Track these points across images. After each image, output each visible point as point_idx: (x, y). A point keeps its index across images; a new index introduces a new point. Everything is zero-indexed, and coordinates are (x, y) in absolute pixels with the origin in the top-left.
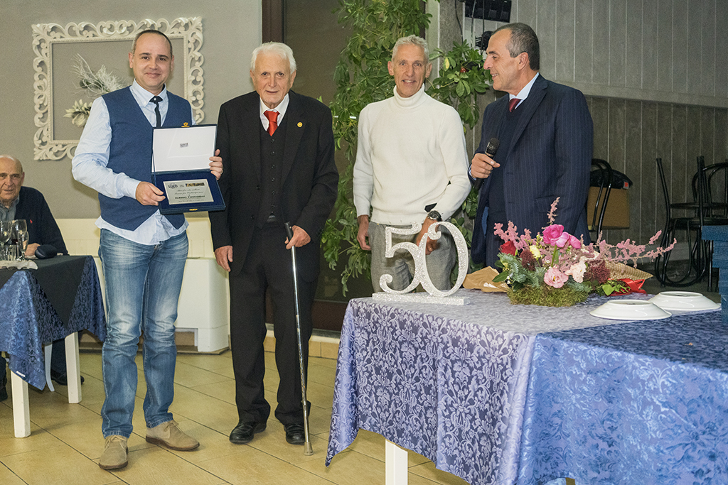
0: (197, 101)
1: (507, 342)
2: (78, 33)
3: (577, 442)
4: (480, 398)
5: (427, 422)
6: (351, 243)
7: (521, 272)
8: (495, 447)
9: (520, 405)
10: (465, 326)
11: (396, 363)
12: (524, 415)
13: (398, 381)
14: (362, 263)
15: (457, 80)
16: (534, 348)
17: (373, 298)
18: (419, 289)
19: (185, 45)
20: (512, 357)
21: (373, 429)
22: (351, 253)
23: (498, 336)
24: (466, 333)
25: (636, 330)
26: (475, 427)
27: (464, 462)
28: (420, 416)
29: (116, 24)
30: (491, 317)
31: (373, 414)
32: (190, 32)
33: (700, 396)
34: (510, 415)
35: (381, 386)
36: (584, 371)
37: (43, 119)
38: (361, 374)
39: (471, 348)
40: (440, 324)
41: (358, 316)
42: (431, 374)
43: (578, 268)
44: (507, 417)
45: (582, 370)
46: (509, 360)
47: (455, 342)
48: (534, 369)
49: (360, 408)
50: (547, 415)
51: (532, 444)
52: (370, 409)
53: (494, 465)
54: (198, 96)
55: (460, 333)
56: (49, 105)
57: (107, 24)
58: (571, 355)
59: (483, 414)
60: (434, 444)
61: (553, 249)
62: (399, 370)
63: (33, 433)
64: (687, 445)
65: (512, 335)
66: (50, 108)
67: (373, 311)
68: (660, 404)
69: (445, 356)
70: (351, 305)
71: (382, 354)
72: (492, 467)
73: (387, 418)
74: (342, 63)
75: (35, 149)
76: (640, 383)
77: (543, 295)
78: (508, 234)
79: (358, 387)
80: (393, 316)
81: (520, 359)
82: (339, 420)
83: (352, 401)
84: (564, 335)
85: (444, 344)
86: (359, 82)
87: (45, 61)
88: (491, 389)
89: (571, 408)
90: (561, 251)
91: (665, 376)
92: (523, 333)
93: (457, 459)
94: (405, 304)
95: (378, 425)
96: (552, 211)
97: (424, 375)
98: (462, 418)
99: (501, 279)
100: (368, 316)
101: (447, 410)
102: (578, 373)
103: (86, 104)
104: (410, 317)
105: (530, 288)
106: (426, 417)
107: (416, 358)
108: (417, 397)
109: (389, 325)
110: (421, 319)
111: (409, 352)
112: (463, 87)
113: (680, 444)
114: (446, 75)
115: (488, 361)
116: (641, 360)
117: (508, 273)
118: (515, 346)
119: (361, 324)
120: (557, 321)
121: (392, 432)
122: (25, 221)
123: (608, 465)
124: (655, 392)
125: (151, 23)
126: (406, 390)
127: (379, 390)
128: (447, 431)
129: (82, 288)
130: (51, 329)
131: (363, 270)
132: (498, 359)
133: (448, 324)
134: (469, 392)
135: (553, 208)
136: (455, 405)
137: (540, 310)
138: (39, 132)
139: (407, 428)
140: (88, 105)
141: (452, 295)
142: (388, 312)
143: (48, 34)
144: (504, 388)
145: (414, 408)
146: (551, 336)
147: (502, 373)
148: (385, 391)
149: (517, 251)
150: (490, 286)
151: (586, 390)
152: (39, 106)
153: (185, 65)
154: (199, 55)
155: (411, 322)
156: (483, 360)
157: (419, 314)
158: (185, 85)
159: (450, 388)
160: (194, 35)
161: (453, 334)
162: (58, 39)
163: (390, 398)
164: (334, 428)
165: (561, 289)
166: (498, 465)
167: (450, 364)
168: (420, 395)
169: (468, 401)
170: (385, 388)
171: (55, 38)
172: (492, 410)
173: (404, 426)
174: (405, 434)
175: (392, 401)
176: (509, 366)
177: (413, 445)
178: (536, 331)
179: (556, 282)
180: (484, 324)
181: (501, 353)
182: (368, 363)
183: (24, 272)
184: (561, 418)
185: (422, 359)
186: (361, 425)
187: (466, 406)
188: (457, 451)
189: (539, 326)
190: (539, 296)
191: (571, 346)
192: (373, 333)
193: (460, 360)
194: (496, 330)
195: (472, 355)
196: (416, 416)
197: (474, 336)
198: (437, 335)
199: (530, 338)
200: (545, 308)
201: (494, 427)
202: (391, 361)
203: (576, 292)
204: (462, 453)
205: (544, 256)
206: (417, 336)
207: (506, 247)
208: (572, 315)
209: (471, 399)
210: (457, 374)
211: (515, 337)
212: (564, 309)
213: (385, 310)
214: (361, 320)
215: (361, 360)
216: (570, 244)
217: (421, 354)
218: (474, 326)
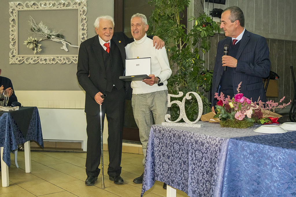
0: (84, 38)
1: (218, 142)
2: (30, 6)
3: (246, 183)
4: (206, 166)
5: (184, 177)
7: (225, 113)
8: (212, 186)
9: (222, 167)
10: (200, 135)
11: (171, 152)
12: (224, 172)
13: (172, 159)
15: (201, 30)
16: (229, 144)
18: (182, 121)
19: (79, 12)
20: (219, 148)
21: (161, 180)
23: (214, 139)
24: (201, 138)
25: (271, 137)
26: (204, 178)
27: (199, 193)
28: (181, 174)
29: (48, 2)
30: (212, 132)
31: (161, 174)
32: (81, 7)
33: (294, 163)
35: (165, 162)
36: (249, 153)
38: (156, 157)
39: (203, 144)
40: (190, 135)
41: (155, 132)
42: (186, 156)
43: (249, 112)
44: (217, 173)
45: (248, 153)
46: (218, 149)
47: (196, 142)
48: (229, 153)
49: (156, 171)
50: (234, 172)
51: (227, 184)
52: (160, 172)
53: (212, 193)
54: (84, 36)
55: (198, 139)
56: (16, 39)
57: (43, 3)
58: (244, 147)
59: (207, 172)
60: (187, 186)
61: (239, 104)
62: (173, 155)
63: (10, 185)
64: (289, 182)
65: (220, 139)
66: (17, 40)
67: (162, 130)
68: (278, 166)
69: (192, 148)
70: (153, 127)
71: (165, 148)
72: (211, 194)
73: (167, 176)
74: (150, 22)
75: (10, 59)
76: (270, 158)
77: (234, 123)
78: (220, 97)
79: (155, 162)
80: (170, 132)
81: (223, 149)
82: (147, 177)
83: (153, 169)
84: (241, 139)
85: (192, 143)
86: (157, 30)
87: (15, 19)
88: (211, 162)
89: (243, 169)
90: (243, 104)
91: (280, 155)
92: (224, 138)
93: (196, 192)
94: (176, 127)
95: (163, 179)
97: (183, 157)
98: (199, 174)
99: (217, 117)
100: (160, 132)
101: (193, 171)
102: (246, 154)
103: (33, 38)
104: (178, 132)
105: (229, 120)
106: (183, 174)
107: (180, 149)
109: (169, 136)
110: (182, 133)
111: (177, 147)
112: (204, 33)
113: (286, 182)
114: (196, 28)
115: (210, 150)
116: (271, 148)
117: (219, 114)
118: (221, 143)
119: (157, 135)
120: (239, 134)
121: (169, 181)
123: (257, 192)
124: (277, 161)
125: (63, 2)
126: (175, 163)
127: (164, 164)
128: (192, 180)
129: (32, 121)
132: (214, 149)
133: (194, 134)
134: (202, 163)
136: (196, 169)
137: (233, 130)
138: (11, 51)
139: (176, 179)
141: (196, 123)
142: (168, 130)
143: (16, 6)
144: (216, 161)
145: (179, 171)
146: (235, 139)
147: (215, 155)
148: (167, 164)
149: (223, 105)
150: (213, 120)
151: (249, 161)
152: (12, 39)
153: (79, 21)
154: (85, 17)
155: (178, 134)
156: (208, 149)
157: (181, 130)
158: (79, 31)
159: (194, 162)
160: (83, 8)
161: (196, 139)
162: (21, 9)
163: (169, 167)
164: (144, 180)
165: (242, 120)
166: (213, 193)
167: (194, 152)
168: (181, 165)
169: (201, 167)
170: (166, 163)
171: (19, 8)
172: (211, 170)
173: (174, 179)
174: (175, 182)
175: (169, 168)
176: (218, 152)
177: (178, 187)
178: (230, 137)
179: (240, 118)
180: (208, 135)
181: (215, 146)
182: (159, 152)
183: (7, 113)
184: (239, 173)
185: (182, 150)
186: (156, 179)
187: (201, 169)
188: (197, 188)
189: (231, 135)
190: (233, 124)
191: (243, 143)
192: (162, 139)
193: (198, 150)
194: (213, 137)
195: (203, 147)
196: (179, 174)
197: (204, 140)
198: (189, 139)
199: (227, 140)
200: (235, 129)
201: (212, 177)
202: (169, 151)
203: (248, 122)
204: (199, 189)
205: (235, 107)
206: (180, 140)
207: (219, 103)
208: (246, 132)
209: (203, 166)
210: (197, 156)
211: (221, 139)
212: (243, 129)
213: (167, 129)
214: (157, 134)
215: (156, 151)
216: (246, 102)
217: (182, 148)
218: (204, 135)
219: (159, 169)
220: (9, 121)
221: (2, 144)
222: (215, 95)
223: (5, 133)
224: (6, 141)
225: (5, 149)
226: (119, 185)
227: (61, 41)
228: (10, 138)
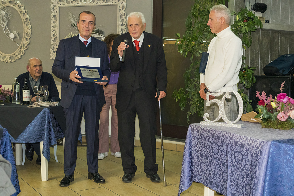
1: (259, 144)
2: (71, 2)
3: (288, 189)
4: (246, 168)
5: (223, 179)
6: (192, 99)
7: (267, 113)
8: (252, 190)
9: (263, 171)
10: (241, 137)
11: (210, 152)
12: (265, 176)
13: (211, 160)
14: (196, 108)
15: (242, 25)
16: (271, 147)
17: (200, 124)
18: (221, 120)
19: (118, 8)
20: (260, 150)
21: (199, 181)
22: (191, 104)
23: (255, 141)
24: (241, 140)
26: (244, 181)
28: (220, 176)
30: (252, 133)
31: (199, 175)
32: (120, 2)
34: (259, 176)
35: (203, 162)
36: (292, 158)
37: (54, 41)
38: (194, 157)
39: (243, 146)
40: (229, 135)
41: (193, 131)
42: (225, 158)
43: (293, 113)
44: (258, 176)
45: (291, 157)
46: (259, 152)
47: (236, 143)
48: (270, 156)
49: (193, 172)
50: (276, 176)
51: (269, 189)
52: (198, 172)
54: (123, 31)
55: (238, 140)
56: (57, 35)
58: (287, 150)
59: (247, 175)
60: (226, 188)
61: (282, 104)
62: (211, 155)
63: (49, 179)
65: (261, 141)
66: (57, 36)
67: (200, 129)
69: (232, 150)
70: (191, 126)
71: (203, 148)
73: (205, 177)
74: (189, 17)
75: (51, 54)
77: (277, 124)
79: (193, 163)
80: (209, 132)
81: (264, 151)
82: (184, 177)
83: (190, 169)
84: (284, 142)
85: (231, 144)
86: (196, 26)
87: (56, 15)
88: (251, 165)
89: (286, 174)
90: (286, 105)
92: (266, 140)
93: (236, 195)
94: (214, 126)
96: (282, 87)
97: (222, 158)
98: (238, 177)
99: (258, 117)
100: (198, 131)
101: (232, 174)
102: (289, 159)
103: (73, 34)
104: (217, 132)
105: (271, 121)
106: (222, 176)
107: (218, 150)
108: (219, 168)
109: (207, 136)
110: (221, 133)
111: (215, 148)
112: (245, 29)
114: (237, 23)
115: (250, 152)
117: (261, 114)
118: (262, 146)
119: (195, 135)
120: (282, 135)
121: (207, 183)
122: (47, 86)
126: (214, 164)
127: (202, 164)
128: (231, 183)
130: (58, 134)
131: (197, 111)
132: (255, 151)
133: (233, 135)
134: (242, 166)
135: (282, 85)
136: (235, 171)
137: (275, 131)
138: (52, 47)
139: (214, 181)
140: (74, 34)
141: (236, 123)
142: (207, 130)
143: (58, 3)
144: (257, 164)
145: (217, 172)
146: (278, 142)
147: (256, 158)
148: (205, 165)
149: (265, 105)
150: (253, 120)
151: (293, 166)
152: (53, 35)
153: (118, 17)
154: (124, 12)
155: (217, 134)
156: (248, 151)
157: (221, 131)
158: (118, 26)
159: (233, 164)
160: (122, 4)
161: (235, 140)
162: (62, 5)
164: (182, 180)
165: (285, 121)
167: (234, 153)
168: (220, 166)
169: (241, 170)
170: (205, 163)
171: (60, 5)
172: (251, 174)
173: (213, 180)
174: (213, 184)
175: (208, 169)
176: (259, 154)
177: (217, 189)
178: (272, 140)
179: (283, 119)
180: (249, 136)
181: (256, 148)
182: (197, 152)
183: (47, 109)
184: (282, 178)
185: (221, 151)
186: (194, 180)
187: (240, 172)
188: (236, 191)
189: (273, 137)
190: (275, 124)
191: (287, 147)
192: (200, 139)
193: (238, 151)
194: (254, 139)
195: (243, 149)
196: (218, 176)
197: (244, 141)
198: (228, 140)
199: (269, 142)
200: (277, 130)
201: (252, 181)
202: (207, 152)
203: (292, 123)
204: (238, 193)
205: (278, 107)
206: (219, 141)
207: (260, 102)
208: (289, 133)
209: (242, 169)
210: (236, 157)
212: (286, 131)
213: (205, 129)
214: (195, 133)
215: (194, 151)
216: (290, 102)
217: (221, 149)
218: (244, 137)
219: (197, 170)
220: (49, 116)
221: (42, 138)
222: (256, 93)
223: (45, 128)
224: (46, 136)
225: (45, 144)
226: (156, 183)
227: (101, 36)
228: (50, 133)
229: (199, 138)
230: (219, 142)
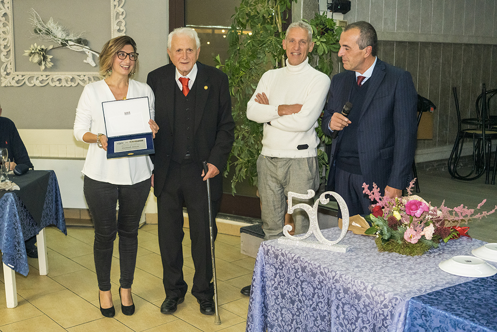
1: (387, 300)
6: (239, 158)
10: (354, 282)
11: (297, 294)
13: (299, 307)
14: (246, 172)
19: (111, 3)
20: (391, 312)
22: (238, 164)
23: (380, 294)
24: (354, 286)
30: (370, 270)
31: (279, 326)
35: (286, 307)
38: (270, 296)
40: (334, 275)
41: (268, 255)
42: (326, 308)
46: (389, 313)
47: (346, 291)
49: (268, 319)
52: (276, 321)
55: (349, 286)
62: (300, 299)
65: (392, 296)
67: (280, 255)
69: (338, 299)
70: (262, 246)
71: (286, 286)
73: (290, 330)
78: (373, 193)
79: (267, 304)
80: (296, 261)
81: (398, 314)
83: (263, 313)
85: (337, 290)
88: (374, 330)
92: (400, 295)
97: (320, 307)
100: (276, 257)
103: (39, 46)
104: (310, 265)
105: (393, 242)
107: (314, 294)
108: (314, 321)
109: (293, 267)
110: (319, 268)
111: (309, 290)
115: (372, 309)
118: (394, 305)
119: (271, 261)
126: (305, 314)
127: (283, 310)
132: (380, 310)
133: (341, 277)
134: (356, 327)
141: (337, 244)
142: (293, 258)
145: (311, 328)
146: (421, 301)
147: (383, 321)
148: (289, 312)
150: (357, 225)
153: (112, 17)
154: (122, 10)
155: (311, 269)
156: (367, 308)
157: (317, 264)
158: (112, 33)
159: (340, 321)
161: (345, 285)
163: (293, 317)
164: (249, 331)
167: (341, 305)
168: (316, 320)
175: (294, 319)
176: (389, 317)
181: (382, 306)
182: (275, 290)
185: (319, 296)
193: (349, 304)
194: (378, 290)
195: (359, 302)
197: (361, 290)
198: (331, 283)
199: (405, 300)
202: (293, 292)
206: (315, 279)
210: (346, 312)
211: (393, 298)
214: (271, 259)
215: (270, 287)
217: (318, 293)
218: (361, 283)
219: (275, 317)
227: (84, 50)
229: (279, 268)
230: (314, 281)
